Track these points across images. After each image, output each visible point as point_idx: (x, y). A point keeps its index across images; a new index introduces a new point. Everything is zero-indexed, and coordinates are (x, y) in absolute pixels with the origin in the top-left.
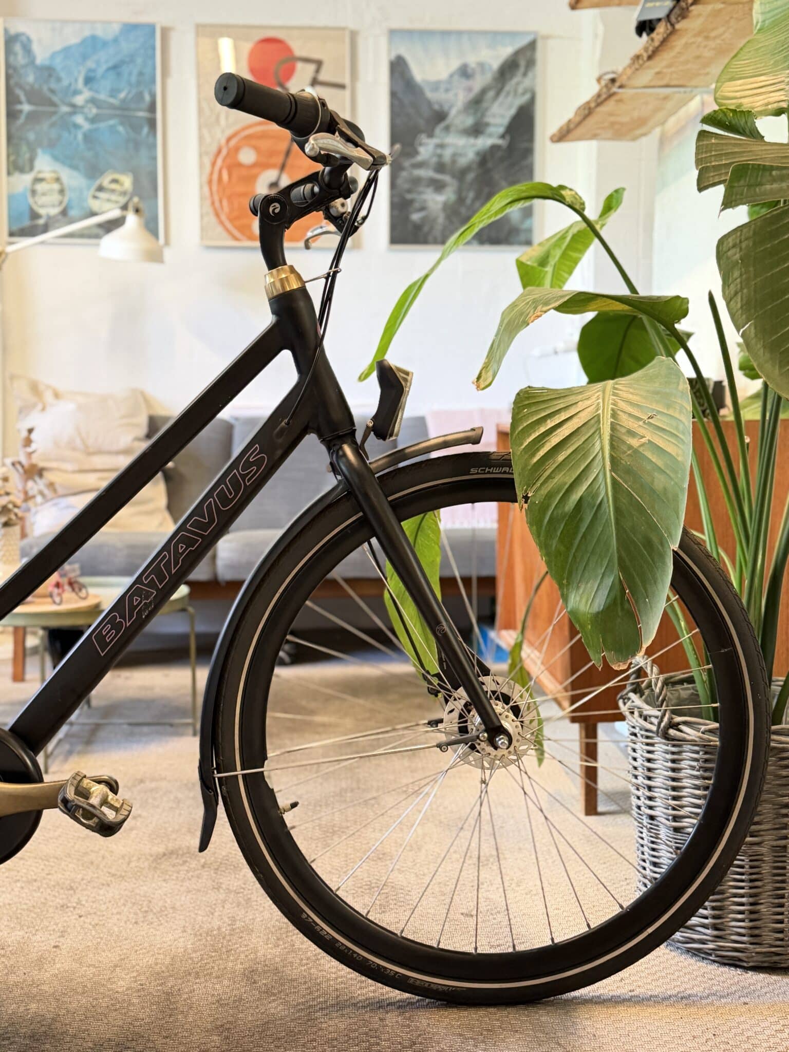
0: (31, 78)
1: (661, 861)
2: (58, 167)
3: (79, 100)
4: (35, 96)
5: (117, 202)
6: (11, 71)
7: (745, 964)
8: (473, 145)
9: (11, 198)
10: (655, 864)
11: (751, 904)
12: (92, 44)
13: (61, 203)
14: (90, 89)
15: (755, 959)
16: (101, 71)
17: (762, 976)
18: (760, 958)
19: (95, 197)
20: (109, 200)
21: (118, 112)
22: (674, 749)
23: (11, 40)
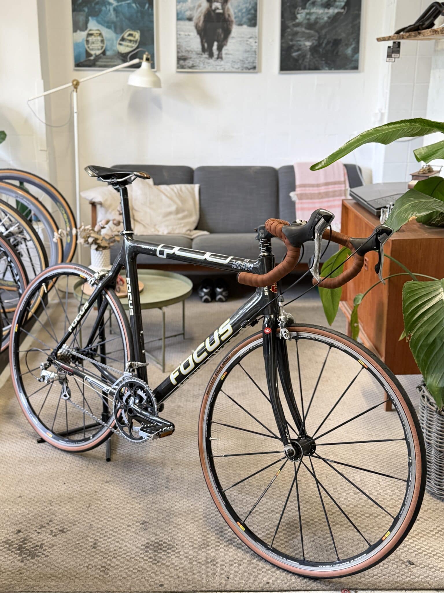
2: (100, 27)
5: (132, 47)
8: (327, 13)
9: (75, 45)
13: (102, 47)
19: (120, 44)
20: (128, 46)
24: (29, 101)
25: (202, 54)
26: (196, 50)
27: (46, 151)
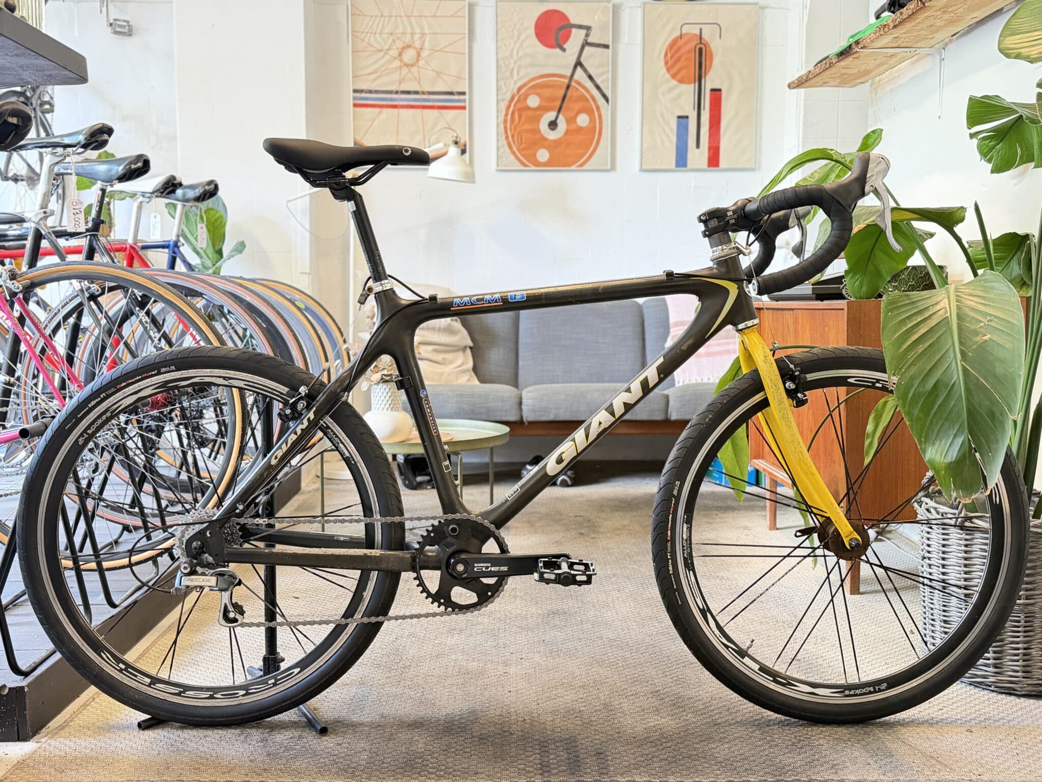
1: (951, 619)
7: (1019, 693)
10: (945, 622)
11: (1025, 649)
15: (1026, 689)
17: (1032, 701)
18: (1030, 688)
22: (968, 537)
24: (289, 201)
27: (309, 274)
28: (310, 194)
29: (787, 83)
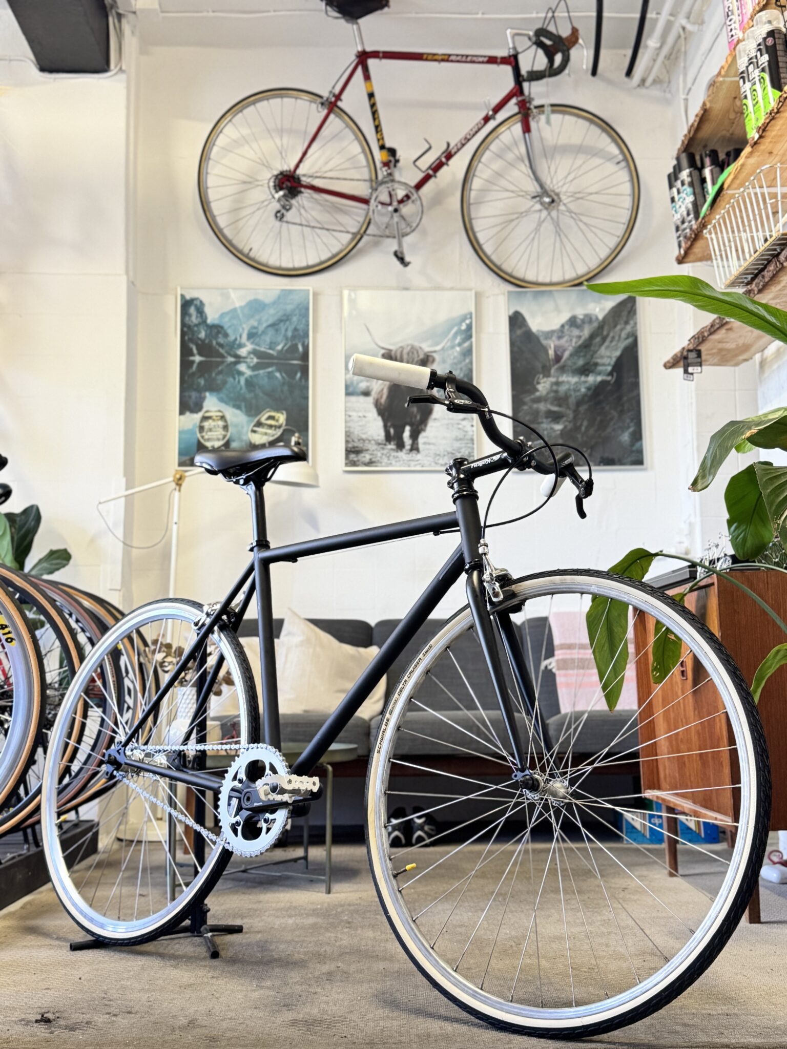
0: (202, 335)
2: (223, 407)
3: (243, 352)
4: (205, 349)
5: (273, 436)
6: (185, 329)
8: (585, 382)
9: (181, 432)
12: (256, 306)
13: (224, 437)
14: (252, 343)
16: (261, 328)
19: (254, 432)
20: (266, 434)
21: (275, 361)
23: (186, 304)
24: (100, 503)
25: (385, 445)
26: (376, 438)
27: (120, 590)
28: (126, 496)
29: (663, 363)
